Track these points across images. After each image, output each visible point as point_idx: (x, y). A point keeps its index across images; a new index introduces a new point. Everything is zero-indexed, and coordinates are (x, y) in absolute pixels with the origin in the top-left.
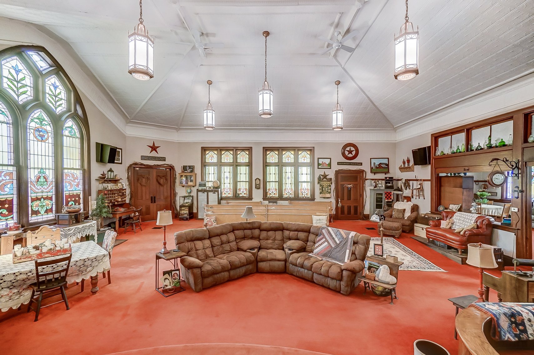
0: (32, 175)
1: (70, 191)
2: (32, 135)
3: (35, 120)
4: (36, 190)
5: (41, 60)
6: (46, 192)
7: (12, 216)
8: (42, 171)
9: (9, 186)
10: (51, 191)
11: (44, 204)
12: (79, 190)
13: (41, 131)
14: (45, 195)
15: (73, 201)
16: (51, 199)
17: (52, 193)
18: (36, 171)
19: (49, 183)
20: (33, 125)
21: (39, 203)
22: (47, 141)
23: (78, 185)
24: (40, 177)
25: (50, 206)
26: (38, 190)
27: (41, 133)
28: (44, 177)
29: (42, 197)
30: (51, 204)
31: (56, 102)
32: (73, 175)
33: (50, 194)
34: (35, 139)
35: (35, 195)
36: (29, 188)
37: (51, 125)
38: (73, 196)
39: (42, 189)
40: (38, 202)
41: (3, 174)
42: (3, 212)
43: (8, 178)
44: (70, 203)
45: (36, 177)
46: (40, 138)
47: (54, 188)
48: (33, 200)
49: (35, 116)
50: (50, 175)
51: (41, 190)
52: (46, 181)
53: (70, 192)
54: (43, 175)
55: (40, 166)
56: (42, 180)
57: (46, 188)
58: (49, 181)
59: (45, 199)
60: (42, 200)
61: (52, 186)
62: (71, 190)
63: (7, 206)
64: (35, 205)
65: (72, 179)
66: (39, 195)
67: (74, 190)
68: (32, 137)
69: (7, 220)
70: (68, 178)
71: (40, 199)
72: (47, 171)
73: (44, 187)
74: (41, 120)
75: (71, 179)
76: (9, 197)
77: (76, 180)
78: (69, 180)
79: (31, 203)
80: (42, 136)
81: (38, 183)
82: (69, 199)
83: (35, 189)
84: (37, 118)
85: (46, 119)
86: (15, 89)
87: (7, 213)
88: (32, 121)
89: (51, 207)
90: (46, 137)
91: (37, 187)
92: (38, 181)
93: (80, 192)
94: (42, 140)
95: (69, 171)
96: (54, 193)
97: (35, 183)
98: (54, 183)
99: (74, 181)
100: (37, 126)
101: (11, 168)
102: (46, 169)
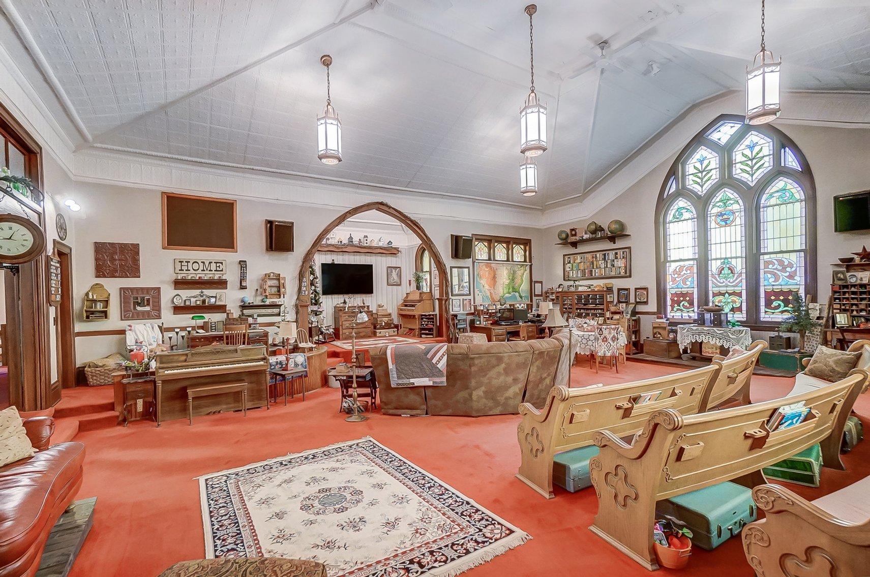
0: (714, 266)
1: (773, 285)
2: (713, 223)
3: (718, 205)
4: (719, 284)
5: (732, 127)
6: (732, 286)
7: (693, 309)
8: (726, 261)
9: (690, 279)
10: (740, 285)
11: (730, 300)
12: (797, 285)
13: (725, 214)
14: (730, 290)
15: (782, 301)
16: (740, 295)
17: (742, 288)
18: (719, 262)
19: (736, 275)
20: (715, 210)
21: (722, 299)
22: (734, 224)
23: (791, 277)
24: (723, 269)
25: (737, 303)
26: (721, 283)
27: (725, 217)
28: (729, 269)
29: (727, 292)
30: (740, 301)
31: (752, 168)
32: (781, 262)
33: (738, 289)
34: (717, 226)
35: (717, 289)
36: (710, 283)
37: (740, 202)
38: (782, 293)
39: (726, 282)
40: (721, 297)
41: (684, 269)
42: (685, 305)
43: (689, 272)
44: (774, 303)
45: (718, 269)
46: (723, 223)
47: (744, 281)
48: (715, 295)
49: (718, 200)
50: (739, 265)
51: (724, 284)
52: (732, 272)
53: (774, 287)
54: (728, 266)
55: (723, 256)
56: (726, 271)
57: (731, 281)
58: (736, 272)
59: (730, 294)
60: (727, 295)
61: (740, 278)
62: (777, 283)
63: (688, 299)
64: (717, 301)
65: (778, 267)
66: (723, 290)
67: (782, 283)
68: (713, 225)
69: (688, 311)
70: (770, 266)
71: (723, 295)
72: (733, 262)
73: (728, 280)
74: (725, 201)
75: (776, 268)
76: (690, 290)
77: (788, 269)
78: (772, 270)
79: (713, 297)
80: (725, 220)
81: (721, 275)
82: (773, 298)
83: (717, 282)
84: (720, 201)
85: (732, 197)
86: (699, 181)
87: (688, 306)
88: (714, 206)
89: (739, 305)
90: (731, 219)
91: (718, 279)
92: (721, 273)
93: (798, 287)
94: (726, 224)
95: (772, 256)
96: (744, 287)
97: (717, 276)
98: (744, 276)
99: (784, 269)
100: (719, 210)
101: (691, 262)
102: (731, 258)
